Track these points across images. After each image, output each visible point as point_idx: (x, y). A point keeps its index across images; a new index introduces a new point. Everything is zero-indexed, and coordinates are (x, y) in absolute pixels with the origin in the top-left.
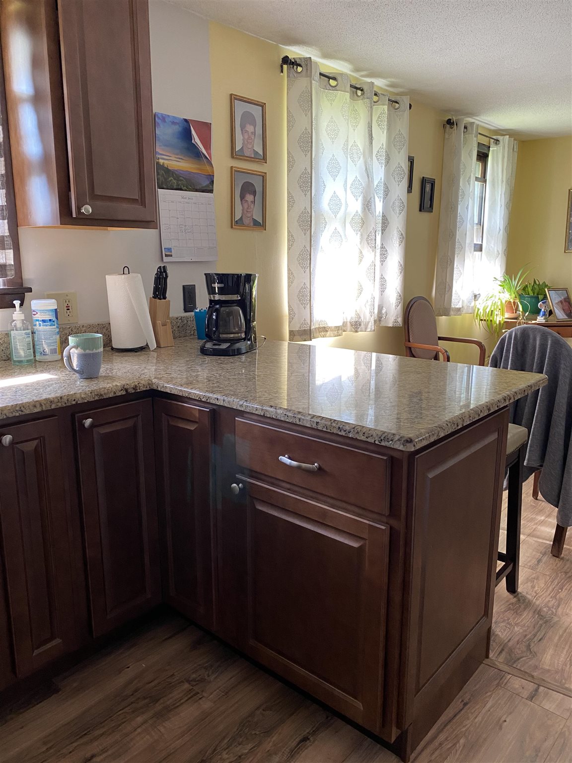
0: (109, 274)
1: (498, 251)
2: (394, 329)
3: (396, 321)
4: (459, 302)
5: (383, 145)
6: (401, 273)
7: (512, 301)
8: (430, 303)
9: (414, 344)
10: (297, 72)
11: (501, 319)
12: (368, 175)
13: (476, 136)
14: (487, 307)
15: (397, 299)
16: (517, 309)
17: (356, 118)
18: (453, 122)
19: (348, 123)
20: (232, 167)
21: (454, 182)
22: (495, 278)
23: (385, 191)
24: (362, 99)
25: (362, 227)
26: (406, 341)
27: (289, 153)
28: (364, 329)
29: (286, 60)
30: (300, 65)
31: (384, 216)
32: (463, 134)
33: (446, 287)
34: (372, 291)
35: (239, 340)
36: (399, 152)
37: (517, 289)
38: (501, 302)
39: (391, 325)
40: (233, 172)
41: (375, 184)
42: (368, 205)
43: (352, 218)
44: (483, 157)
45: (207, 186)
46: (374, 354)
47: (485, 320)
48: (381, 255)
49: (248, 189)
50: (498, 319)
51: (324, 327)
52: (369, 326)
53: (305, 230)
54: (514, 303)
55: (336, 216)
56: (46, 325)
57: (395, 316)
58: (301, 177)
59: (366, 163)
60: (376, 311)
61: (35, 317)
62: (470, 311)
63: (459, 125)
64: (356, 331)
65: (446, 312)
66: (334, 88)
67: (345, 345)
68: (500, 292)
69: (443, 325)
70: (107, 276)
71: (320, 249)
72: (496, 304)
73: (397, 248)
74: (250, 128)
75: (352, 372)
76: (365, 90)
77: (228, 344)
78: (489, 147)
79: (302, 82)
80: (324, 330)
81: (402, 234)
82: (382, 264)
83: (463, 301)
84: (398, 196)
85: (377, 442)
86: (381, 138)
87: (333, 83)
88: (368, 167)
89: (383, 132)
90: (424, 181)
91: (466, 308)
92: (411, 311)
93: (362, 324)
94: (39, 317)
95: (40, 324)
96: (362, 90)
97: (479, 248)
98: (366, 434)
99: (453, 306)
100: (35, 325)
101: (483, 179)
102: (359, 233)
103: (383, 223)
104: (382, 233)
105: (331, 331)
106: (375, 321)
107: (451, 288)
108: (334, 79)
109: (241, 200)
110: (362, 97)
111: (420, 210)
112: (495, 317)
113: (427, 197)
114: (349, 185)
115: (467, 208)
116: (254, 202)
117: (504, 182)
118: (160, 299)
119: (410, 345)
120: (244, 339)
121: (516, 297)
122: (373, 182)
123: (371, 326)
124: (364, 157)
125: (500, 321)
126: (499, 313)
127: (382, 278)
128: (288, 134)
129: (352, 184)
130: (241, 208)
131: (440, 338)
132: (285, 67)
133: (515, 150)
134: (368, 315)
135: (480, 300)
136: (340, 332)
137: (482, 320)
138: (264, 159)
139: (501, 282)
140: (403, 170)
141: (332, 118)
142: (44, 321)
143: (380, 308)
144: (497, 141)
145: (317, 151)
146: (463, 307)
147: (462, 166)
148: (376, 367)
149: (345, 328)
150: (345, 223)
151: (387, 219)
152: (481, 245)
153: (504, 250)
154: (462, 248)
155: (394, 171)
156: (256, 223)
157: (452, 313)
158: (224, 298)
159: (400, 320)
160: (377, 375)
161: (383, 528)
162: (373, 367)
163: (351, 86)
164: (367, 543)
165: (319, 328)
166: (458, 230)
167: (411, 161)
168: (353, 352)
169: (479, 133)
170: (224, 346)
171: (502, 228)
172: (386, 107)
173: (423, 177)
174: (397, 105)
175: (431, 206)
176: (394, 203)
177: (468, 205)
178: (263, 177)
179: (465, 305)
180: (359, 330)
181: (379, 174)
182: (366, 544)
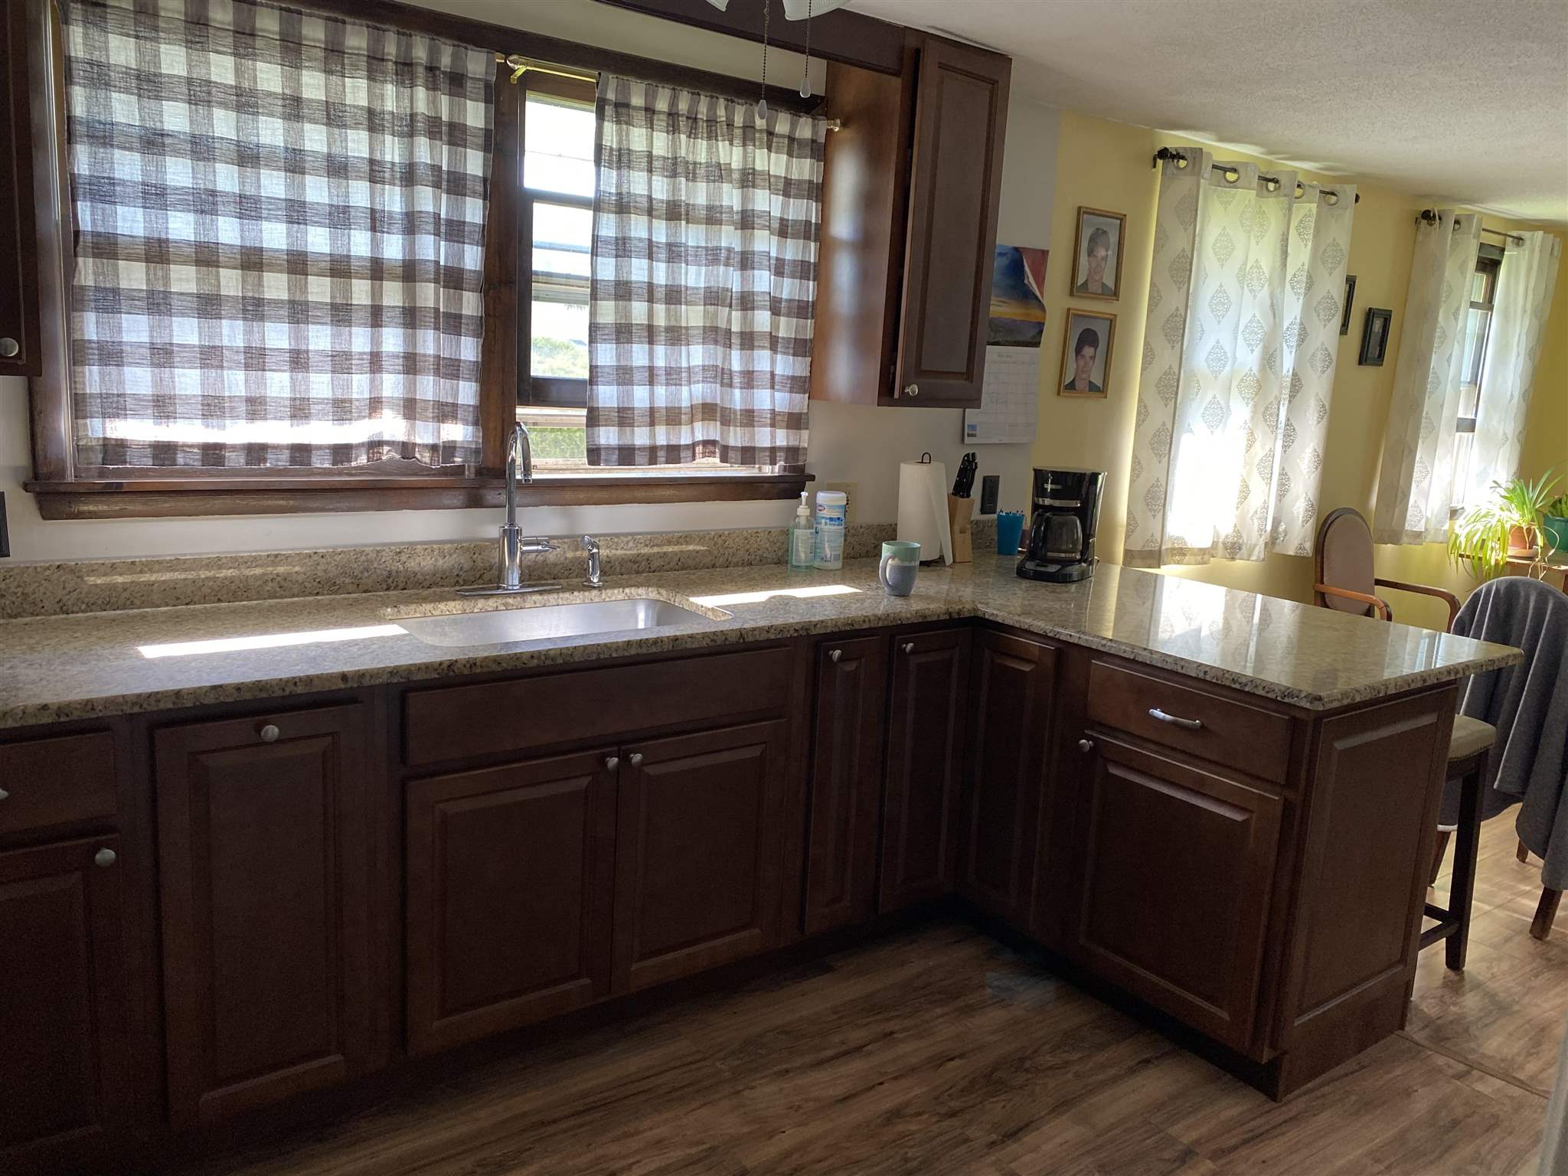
0: (905, 461)
1: (1505, 434)
2: (1298, 560)
3: (1301, 547)
4: (1419, 521)
5: (1303, 265)
6: (1316, 468)
7: (1525, 526)
8: (1364, 521)
9: (1330, 587)
10: (1178, 168)
11: (1499, 558)
12: (1274, 314)
13: (1478, 236)
14: (1474, 535)
15: (1306, 510)
16: (1533, 542)
17: (1262, 225)
18: (1434, 216)
19: (1249, 237)
20: (1069, 309)
21: (1427, 315)
22: (1495, 482)
23: (1300, 335)
24: (1275, 197)
25: (1256, 395)
26: (1316, 582)
27: (1152, 284)
28: (1246, 557)
29: (1163, 154)
30: (1183, 158)
31: (1294, 374)
32: (1450, 235)
33: (1397, 494)
34: (1262, 495)
35: (1072, 562)
36: (1330, 274)
37: (1537, 507)
38: (1503, 527)
39: (1291, 553)
40: (1071, 316)
41: (1285, 327)
42: (1269, 360)
43: (1242, 380)
44: (1489, 265)
45: (1033, 337)
46: (1259, 597)
47: (1468, 557)
48: (1284, 436)
49: (1088, 338)
50: (1495, 556)
51: (1181, 549)
52: (1256, 552)
53: (1167, 399)
54: (1529, 530)
55: (1216, 378)
56: (834, 525)
57: (1299, 538)
58: (1168, 320)
59: (1272, 296)
60: (1269, 528)
61: (821, 514)
62: (1441, 539)
63: (1444, 219)
64: (1233, 559)
65: (1394, 536)
66: (1233, 184)
67: (1211, 578)
68: (1501, 509)
69: (1387, 559)
70: (902, 465)
71: (1186, 426)
72: (1492, 530)
73: (1313, 427)
74: (1101, 252)
75: (1220, 623)
76: (1282, 182)
77: (1058, 567)
78: (1503, 250)
79: (1185, 183)
80: (1180, 553)
81: (1323, 406)
82: (1285, 451)
83: (1427, 520)
84: (1323, 344)
85: (1279, 698)
86: (1301, 254)
87: (1230, 176)
88: (1275, 302)
89: (1306, 246)
90: (1370, 315)
91: (1432, 532)
92: (1331, 530)
93: (1244, 547)
94: (826, 513)
95: (826, 523)
96: (1275, 181)
97: (1470, 426)
98: (1266, 689)
99: (1407, 527)
100: (820, 523)
101: (1489, 303)
102: (1252, 403)
103: (1293, 385)
104: (1290, 402)
105: (1191, 555)
106: (1266, 544)
107: (1406, 496)
108: (1234, 170)
109: (1077, 356)
110: (1275, 193)
111: (1360, 363)
112: (1489, 552)
113: (1375, 340)
114: (1241, 328)
115: (1449, 361)
116: (1093, 358)
117: (1529, 312)
118: (963, 497)
119: (1322, 588)
120: (1080, 561)
121: (1533, 520)
122: (1281, 320)
123: (1259, 552)
124: (1270, 285)
125: (1496, 560)
126: (1497, 546)
127: (1283, 474)
128: (1154, 258)
129: (1246, 327)
130: (1075, 366)
131: (1378, 582)
132: (1160, 162)
133: (1556, 254)
134: (1255, 534)
135: (1460, 521)
136: (1206, 557)
137: (1461, 556)
138: (1115, 294)
139: (1507, 490)
140: (1335, 303)
141: (1224, 229)
142: (831, 519)
143: (1276, 523)
144: (1519, 241)
145: (1197, 281)
146: (1426, 530)
147: (1445, 287)
148: (1260, 619)
149: (1213, 552)
150: (1230, 389)
151: (1299, 380)
152: (1473, 422)
153: (1517, 433)
154: (1433, 429)
155: (1319, 303)
156: (1093, 388)
157: (1405, 539)
158: (1057, 503)
159: (1309, 546)
160: (1260, 634)
161: (1277, 798)
162: (1256, 619)
163: (1261, 178)
164: (1254, 818)
165: (1173, 549)
166: (1429, 397)
167: (1351, 282)
168: (1224, 589)
169: (1483, 230)
170: (1053, 568)
171: (1516, 394)
172: (1314, 206)
173: (1370, 309)
174: (1333, 199)
175: (1381, 355)
176: (1313, 355)
177: (1451, 355)
178: (1112, 322)
179: (1431, 527)
180: (1238, 556)
181: (1293, 309)
182: (1252, 818)
